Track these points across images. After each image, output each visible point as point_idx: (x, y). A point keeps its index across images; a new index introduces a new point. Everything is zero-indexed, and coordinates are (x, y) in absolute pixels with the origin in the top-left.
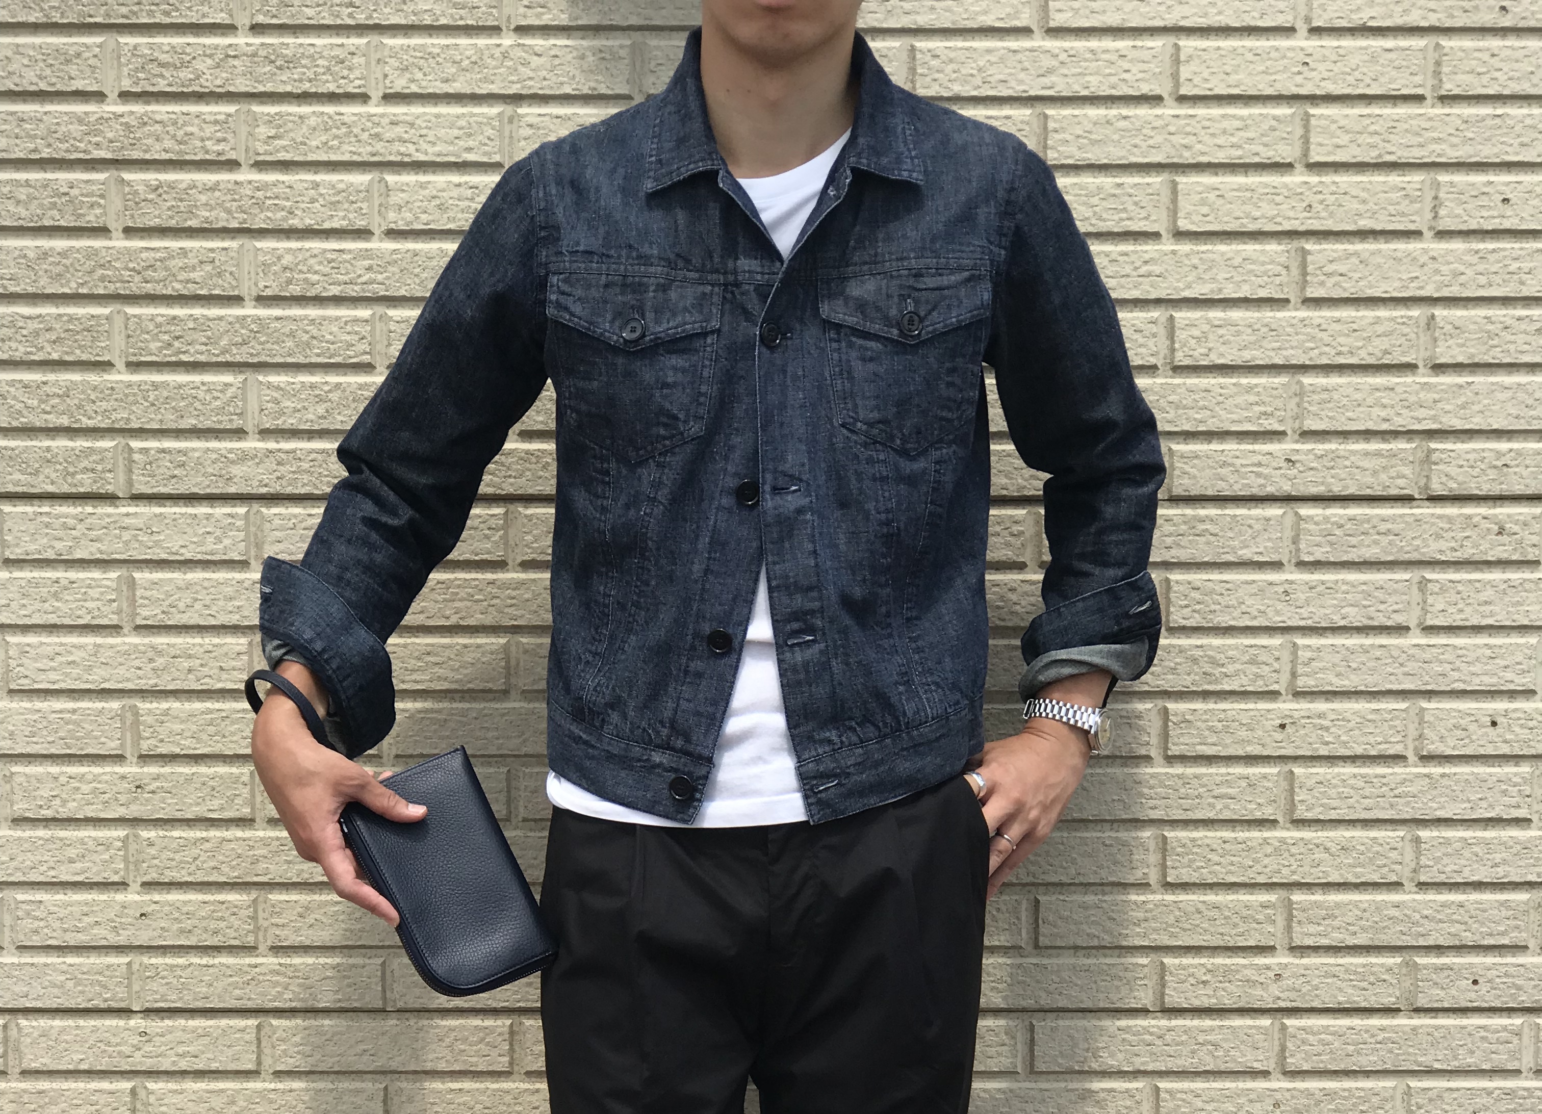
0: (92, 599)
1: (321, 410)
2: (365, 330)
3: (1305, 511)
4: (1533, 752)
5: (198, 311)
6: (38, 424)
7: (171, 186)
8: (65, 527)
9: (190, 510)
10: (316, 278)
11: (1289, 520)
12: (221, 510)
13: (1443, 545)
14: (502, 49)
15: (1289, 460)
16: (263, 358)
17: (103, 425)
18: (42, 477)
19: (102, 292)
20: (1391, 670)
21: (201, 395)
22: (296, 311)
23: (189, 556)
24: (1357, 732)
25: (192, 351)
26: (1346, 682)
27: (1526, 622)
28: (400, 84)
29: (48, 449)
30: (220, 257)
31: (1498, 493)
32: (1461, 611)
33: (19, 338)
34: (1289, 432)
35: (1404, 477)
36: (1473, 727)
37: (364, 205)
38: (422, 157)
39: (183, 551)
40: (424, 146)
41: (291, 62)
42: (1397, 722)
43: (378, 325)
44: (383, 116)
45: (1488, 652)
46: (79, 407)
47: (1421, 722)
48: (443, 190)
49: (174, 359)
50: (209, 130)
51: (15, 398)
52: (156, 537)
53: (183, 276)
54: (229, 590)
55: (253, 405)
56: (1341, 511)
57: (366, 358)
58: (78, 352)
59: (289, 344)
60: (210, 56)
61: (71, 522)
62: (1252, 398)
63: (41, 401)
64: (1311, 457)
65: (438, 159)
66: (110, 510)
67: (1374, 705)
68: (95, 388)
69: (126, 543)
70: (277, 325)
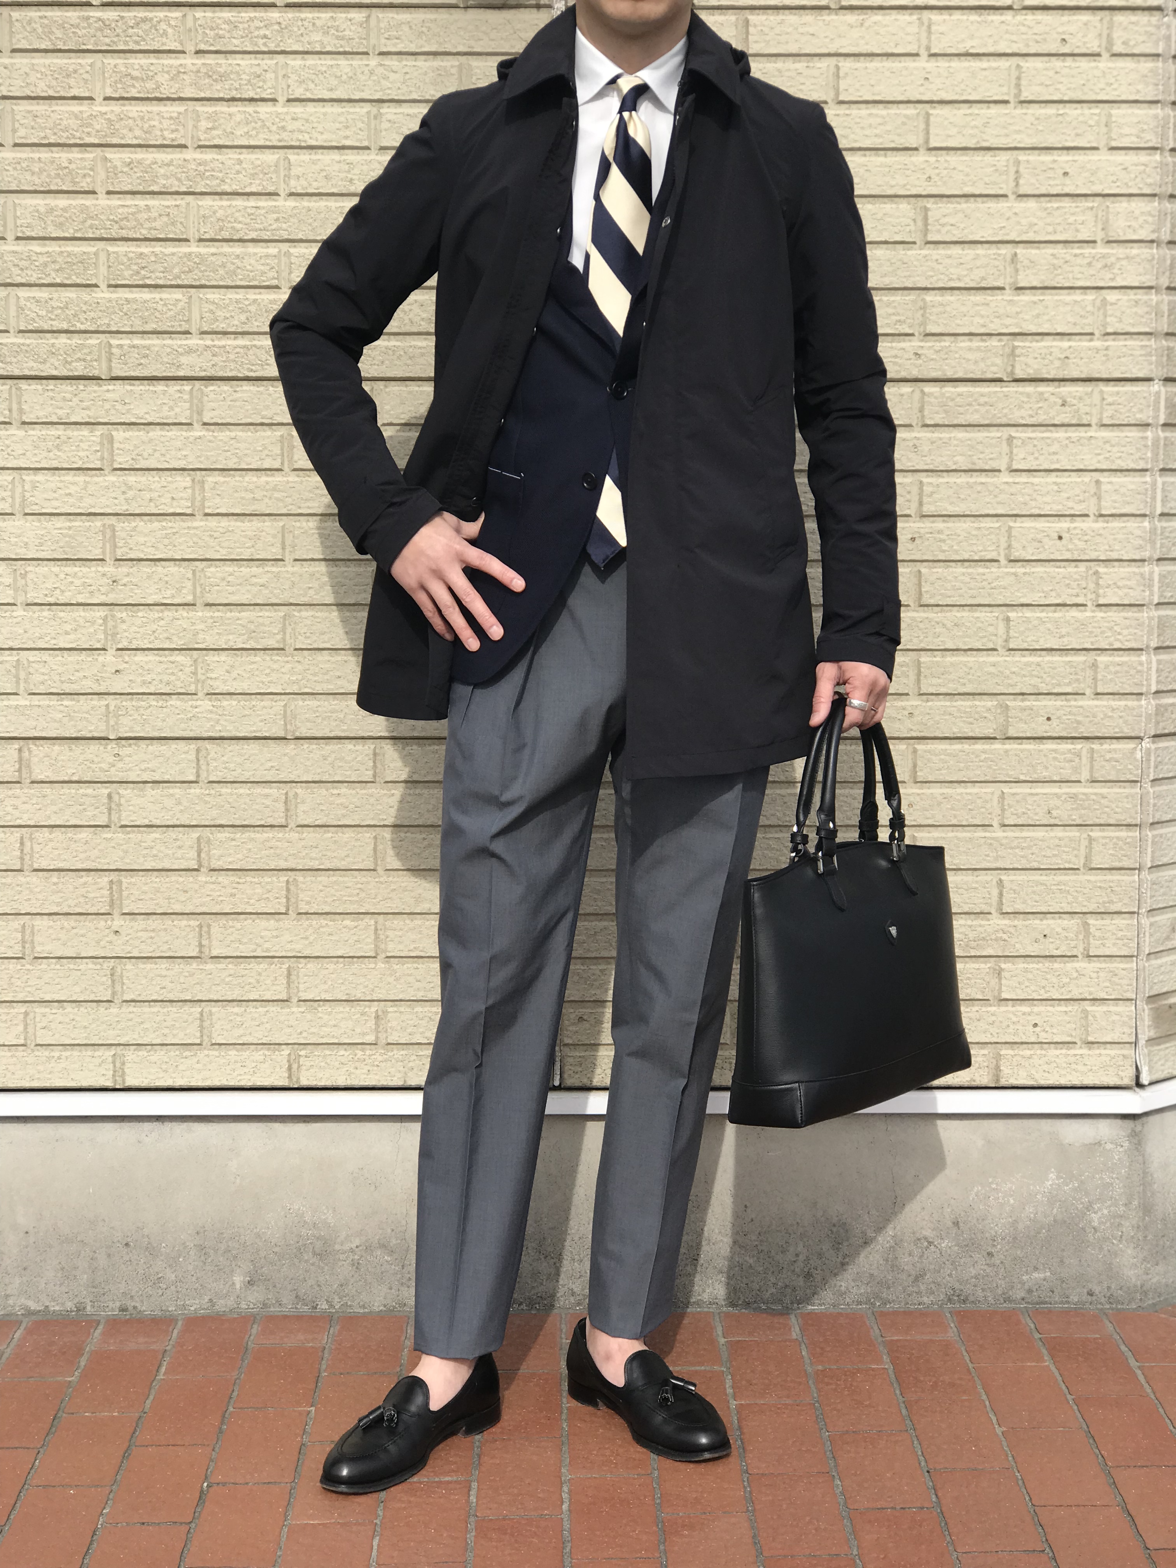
0: (83, 450)
1: (243, 317)
2: (273, 262)
3: (929, 388)
4: (1087, 558)
5: (158, 248)
6: (46, 328)
7: (140, 162)
8: (64, 399)
9: (151, 388)
10: (240, 226)
11: (917, 395)
12: (174, 387)
13: (1023, 412)
14: (370, 68)
15: (916, 354)
16: (203, 282)
17: (91, 329)
18: (48, 365)
19: (91, 235)
20: (988, 500)
21: (160, 307)
22: (226, 248)
23: (150, 420)
24: (965, 543)
25: (153, 276)
26: (957, 509)
27: (1082, 467)
28: (299, 93)
29: (53, 345)
30: (173, 212)
31: (1061, 377)
32: (1037, 459)
33: (33, 267)
34: (916, 334)
35: (996, 365)
36: (1046, 540)
37: (274, 176)
38: (314, 143)
39: (147, 416)
40: (315, 135)
41: (223, 77)
42: (993, 536)
43: (283, 259)
44: (287, 113)
45: (1056, 488)
46: (75, 316)
47: (1009, 537)
48: (329, 165)
49: (141, 282)
50: (166, 123)
51: (30, 309)
52: (127, 407)
53: (147, 225)
54: (179, 444)
55: (196, 315)
56: (952, 390)
57: (275, 282)
58: (74, 277)
59: (221, 272)
60: (168, 72)
61: (68, 396)
62: (890, 311)
63: (48, 312)
64: (932, 351)
65: (325, 144)
66: (96, 388)
67: (976, 525)
68: (85, 303)
69: (107, 411)
70: (213, 258)
